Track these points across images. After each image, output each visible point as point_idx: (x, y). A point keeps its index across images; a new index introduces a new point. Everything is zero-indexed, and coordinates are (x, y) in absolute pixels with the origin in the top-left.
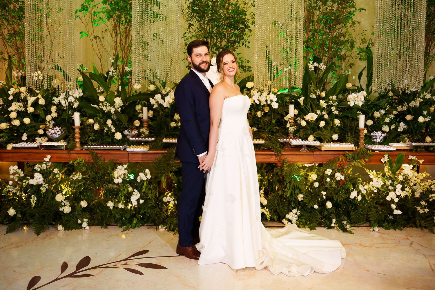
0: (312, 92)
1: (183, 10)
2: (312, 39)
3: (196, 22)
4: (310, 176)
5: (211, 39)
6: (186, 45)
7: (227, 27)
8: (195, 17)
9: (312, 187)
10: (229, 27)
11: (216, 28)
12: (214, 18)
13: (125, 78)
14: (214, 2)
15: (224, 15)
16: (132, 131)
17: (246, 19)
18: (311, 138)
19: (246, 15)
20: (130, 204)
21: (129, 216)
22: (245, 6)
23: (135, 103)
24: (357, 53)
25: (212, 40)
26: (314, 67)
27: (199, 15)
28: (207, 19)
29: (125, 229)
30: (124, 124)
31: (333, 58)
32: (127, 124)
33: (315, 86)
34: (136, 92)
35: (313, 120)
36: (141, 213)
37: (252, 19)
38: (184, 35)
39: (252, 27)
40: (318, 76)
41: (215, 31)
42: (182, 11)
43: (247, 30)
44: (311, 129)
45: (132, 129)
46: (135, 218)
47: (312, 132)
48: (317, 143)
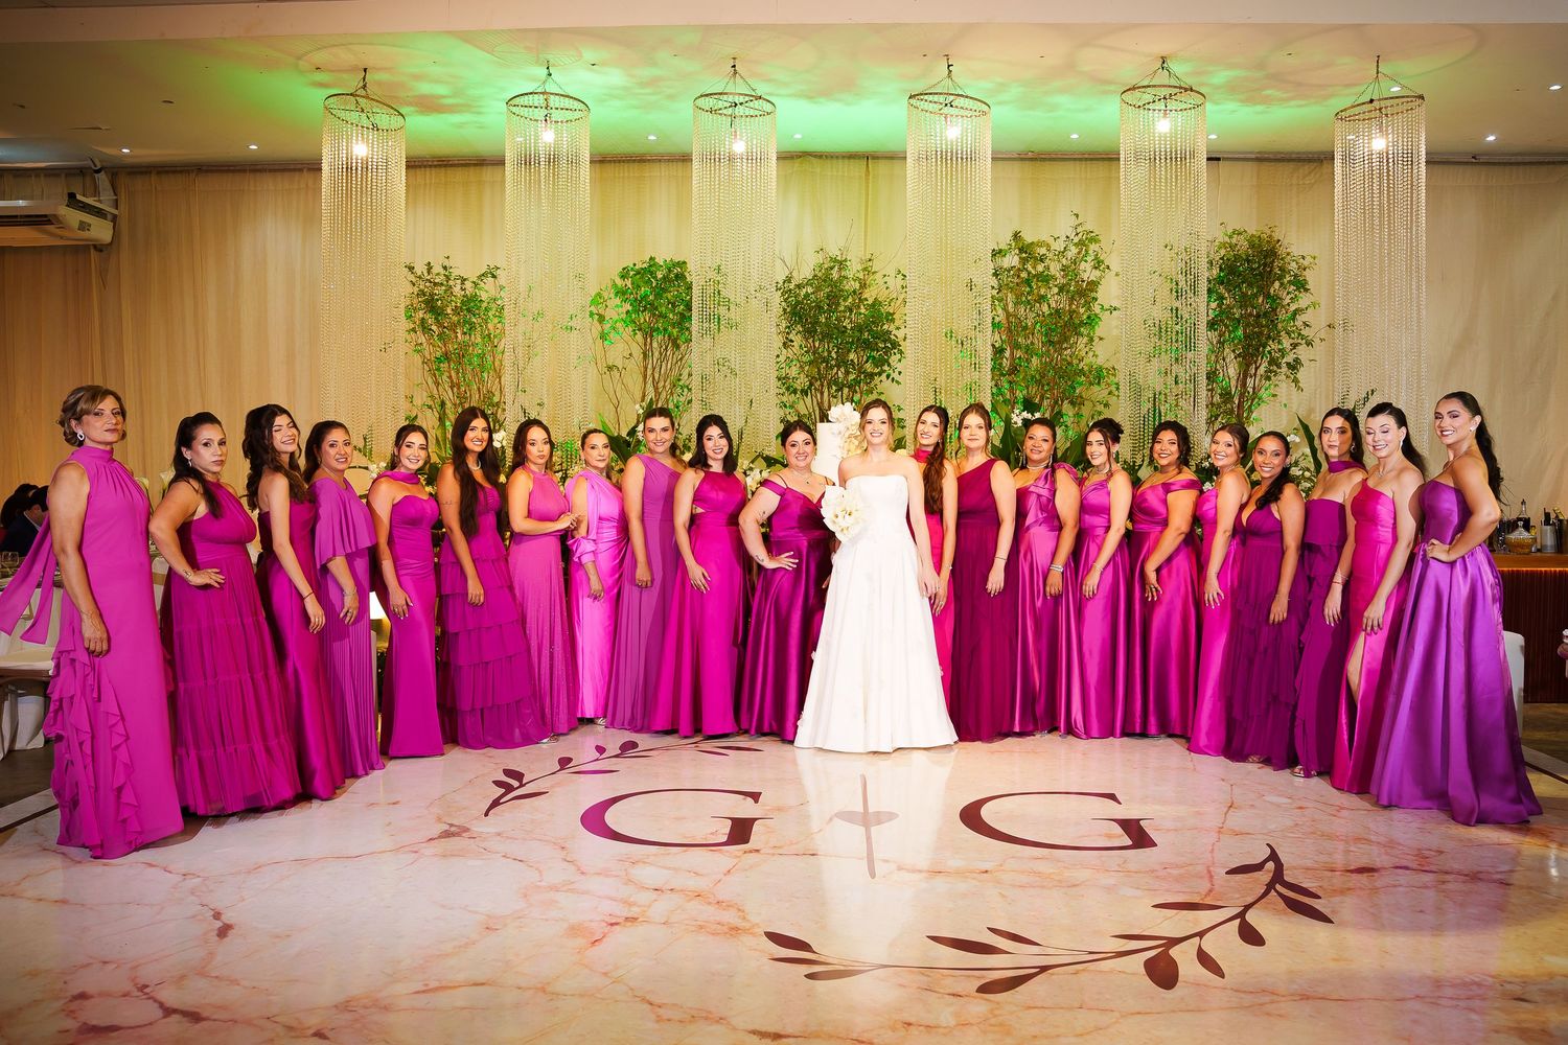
6: (779, 379)
8: (797, 328)
17: (893, 331)
19: (893, 320)
22: (892, 304)
24: (1107, 392)
31: (1062, 402)
39: (904, 346)
43: (894, 352)
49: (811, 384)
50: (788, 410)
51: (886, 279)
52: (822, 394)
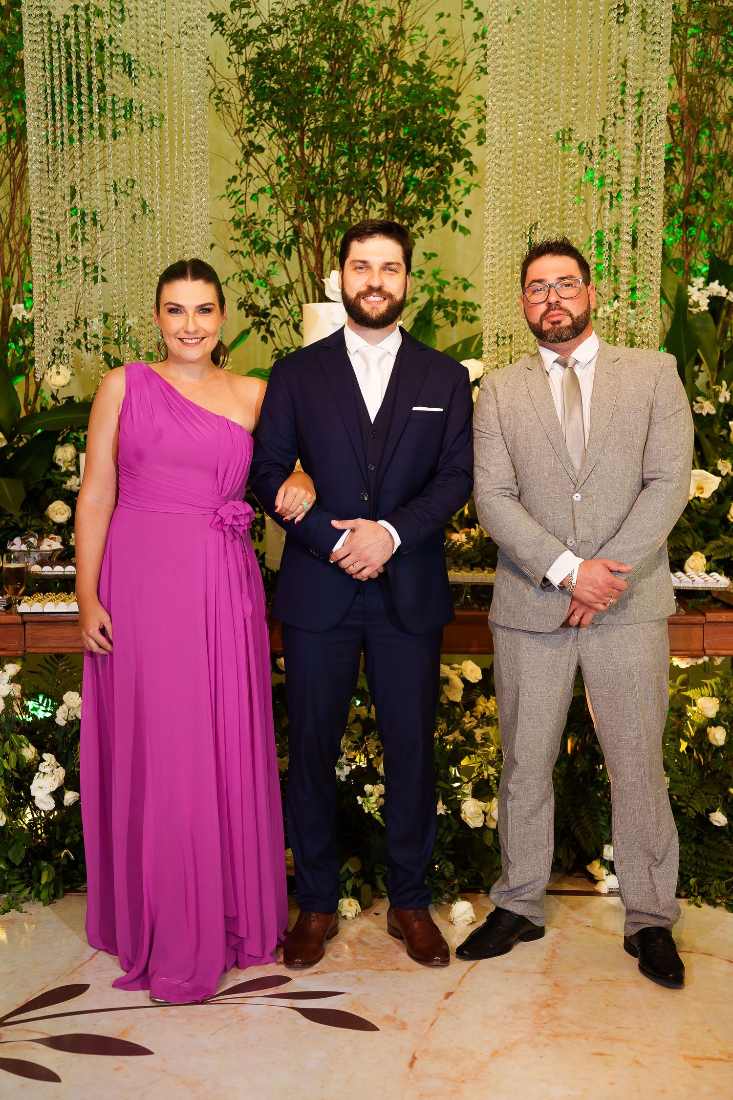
0: (700, 394)
1: (221, 91)
2: (705, 193)
3: (270, 138)
4: (695, 705)
5: (328, 203)
6: (237, 225)
7: (386, 158)
8: (269, 118)
9: (700, 744)
10: (393, 155)
11: (344, 160)
12: (337, 120)
13: (12, 345)
14: (338, 59)
15: (374, 110)
16: (40, 540)
17: (456, 125)
18: (697, 561)
19: (455, 107)
20: (28, 810)
21: (23, 854)
22: (455, 75)
23: (51, 440)
25: (333, 209)
26: (709, 297)
27: (279, 113)
28: (312, 126)
29: (6, 907)
30: (11, 515)
32: (21, 514)
33: (711, 369)
34: (54, 397)
35: (701, 496)
36: (67, 841)
37: (479, 121)
38: (227, 187)
39: (477, 154)
40: (724, 333)
41: (340, 173)
42: (216, 93)
43: (458, 167)
44: (696, 531)
45: (42, 534)
46: (44, 864)
47: (700, 540)
48: (719, 581)
49: (297, 232)
50: (252, 287)
51: (444, 22)
52: (319, 254)
